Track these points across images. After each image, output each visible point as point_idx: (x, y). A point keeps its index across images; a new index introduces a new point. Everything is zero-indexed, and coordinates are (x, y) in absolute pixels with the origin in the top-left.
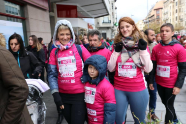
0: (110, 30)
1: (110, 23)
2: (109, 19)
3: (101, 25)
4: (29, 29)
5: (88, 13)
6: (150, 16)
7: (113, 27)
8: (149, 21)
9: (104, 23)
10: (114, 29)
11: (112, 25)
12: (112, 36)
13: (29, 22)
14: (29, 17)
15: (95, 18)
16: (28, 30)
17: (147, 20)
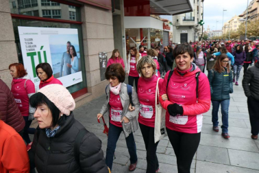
0: (193, 30)
1: (194, 20)
2: (193, 16)
3: (182, 23)
4: (86, 36)
5: (165, 9)
6: (250, 10)
7: (197, 26)
8: (248, 17)
9: (185, 20)
10: (198, 28)
11: (195, 23)
12: (195, 37)
13: (85, 27)
14: (87, 21)
15: (173, 15)
16: (84, 38)
17: (246, 16)
